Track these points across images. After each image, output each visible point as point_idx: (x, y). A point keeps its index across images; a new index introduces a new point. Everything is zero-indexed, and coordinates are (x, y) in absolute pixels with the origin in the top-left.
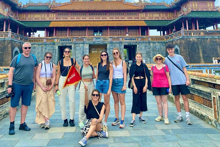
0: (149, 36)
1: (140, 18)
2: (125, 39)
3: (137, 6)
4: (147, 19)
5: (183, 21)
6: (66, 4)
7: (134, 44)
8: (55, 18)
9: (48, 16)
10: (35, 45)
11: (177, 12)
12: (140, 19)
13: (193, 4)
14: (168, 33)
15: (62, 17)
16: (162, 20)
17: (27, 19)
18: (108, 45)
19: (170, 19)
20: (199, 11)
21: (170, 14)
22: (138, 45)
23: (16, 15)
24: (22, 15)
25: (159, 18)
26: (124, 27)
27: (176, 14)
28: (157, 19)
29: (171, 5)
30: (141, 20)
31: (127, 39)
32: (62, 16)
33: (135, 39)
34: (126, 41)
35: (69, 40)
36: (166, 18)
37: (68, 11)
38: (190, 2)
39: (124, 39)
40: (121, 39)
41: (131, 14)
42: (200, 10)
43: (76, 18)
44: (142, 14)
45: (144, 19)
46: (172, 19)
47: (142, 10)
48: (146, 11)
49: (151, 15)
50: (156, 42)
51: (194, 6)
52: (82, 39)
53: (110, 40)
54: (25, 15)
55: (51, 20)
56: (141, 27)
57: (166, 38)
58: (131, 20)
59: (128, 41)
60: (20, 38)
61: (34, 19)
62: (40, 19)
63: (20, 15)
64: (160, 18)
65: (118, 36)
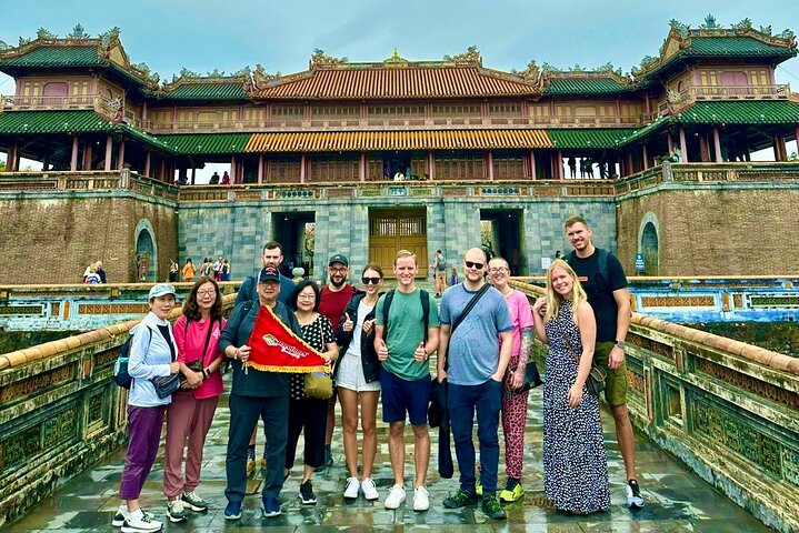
0: (562, 180)
1: (531, 122)
2: (484, 191)
3: (521, 81)
4: (555, 123)
5: (669, 132)
6: (296, 80)
7: (514, 206)
8: (262, 125)
9: (241, 117)
10: (201, 211)
11: (654, 102)
12: (531, 124)
13: (704, 78)
14: (624, 172)
15: (284, 123)
16: (604, 129)
17: (175, 127)
18: (430, 209)
19: (629, 125)
20: (724, 102)
21: (632, 108)
22: (525, 211)
23: (141, 117)
24: (161, 115)
25: (593, 121)
26: (480, 150)
27: (651, 110)
28: (587, 126)
29: (632, 78)
30: (534, 128)
31: (490, 191)
32: (283, 116)
33: (517, 191)
34: (485, 195)
35: (305, 194)
36: (618, 121)
37: (304, 100)
38: (694, 73)
39: (480, 190)
40: (470, 190)
41: (502, 108)
42: (724, 98)
43: (326, 124)
44: (539, 108)
45: (544, 126)
46: (638, 125)
47: (538, 95)
48: (549, 99)
49: (568, 113)
50: (584, 200)
51: (705, 83)
52: (347, 191)
53: (435, 192)
54: (169, 114)
55: (251, 130)
56: (537, 151)
57: (617, 187)
58: (503, 127)
59: (492, 195)
60: (156, 189)
61: (196, 127)
62: (216, 126)
63: (154, 115)
64: (597, 121)
65: (461, 181)
